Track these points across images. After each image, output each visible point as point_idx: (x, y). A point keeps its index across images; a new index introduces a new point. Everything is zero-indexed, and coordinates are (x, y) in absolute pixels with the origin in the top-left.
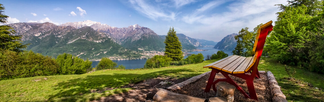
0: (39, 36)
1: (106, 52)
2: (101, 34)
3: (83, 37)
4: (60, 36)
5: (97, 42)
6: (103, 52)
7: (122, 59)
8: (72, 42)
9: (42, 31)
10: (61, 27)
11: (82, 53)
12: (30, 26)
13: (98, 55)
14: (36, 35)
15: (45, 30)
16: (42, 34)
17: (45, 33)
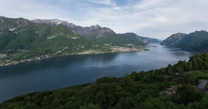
0: (14, 31)
1: (83, 47)
2: (74, 31)
3: (62, 34)
4: (37, 32)
5: (74, 38)
6: (81, 46)
7: (98, 53)
8: (51, 38)
9: (17, 26)
10: (37, 24)
11: (66, 48)
12: (3, 21)
13: (78, 49)
14: (11, 30)
15: (20, 25)
16: (17, 28)
17: (21, 28)
